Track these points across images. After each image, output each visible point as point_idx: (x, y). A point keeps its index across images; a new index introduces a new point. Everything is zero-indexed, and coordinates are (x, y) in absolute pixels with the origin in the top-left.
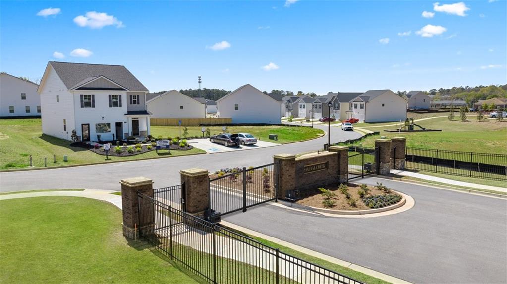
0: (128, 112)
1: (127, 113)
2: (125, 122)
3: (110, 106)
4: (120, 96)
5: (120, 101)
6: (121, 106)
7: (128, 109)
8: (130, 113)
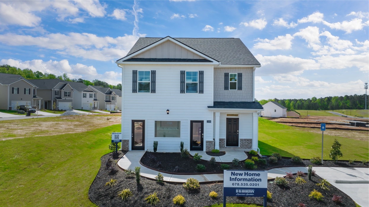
0: (215, 103)
1: (212, 105)
2: (209, 122)
3: (182, 91)
4: (201, 73)
5: (202, 82)
6: (201, 91)
7: (214, 98)
8: (217, 104)
